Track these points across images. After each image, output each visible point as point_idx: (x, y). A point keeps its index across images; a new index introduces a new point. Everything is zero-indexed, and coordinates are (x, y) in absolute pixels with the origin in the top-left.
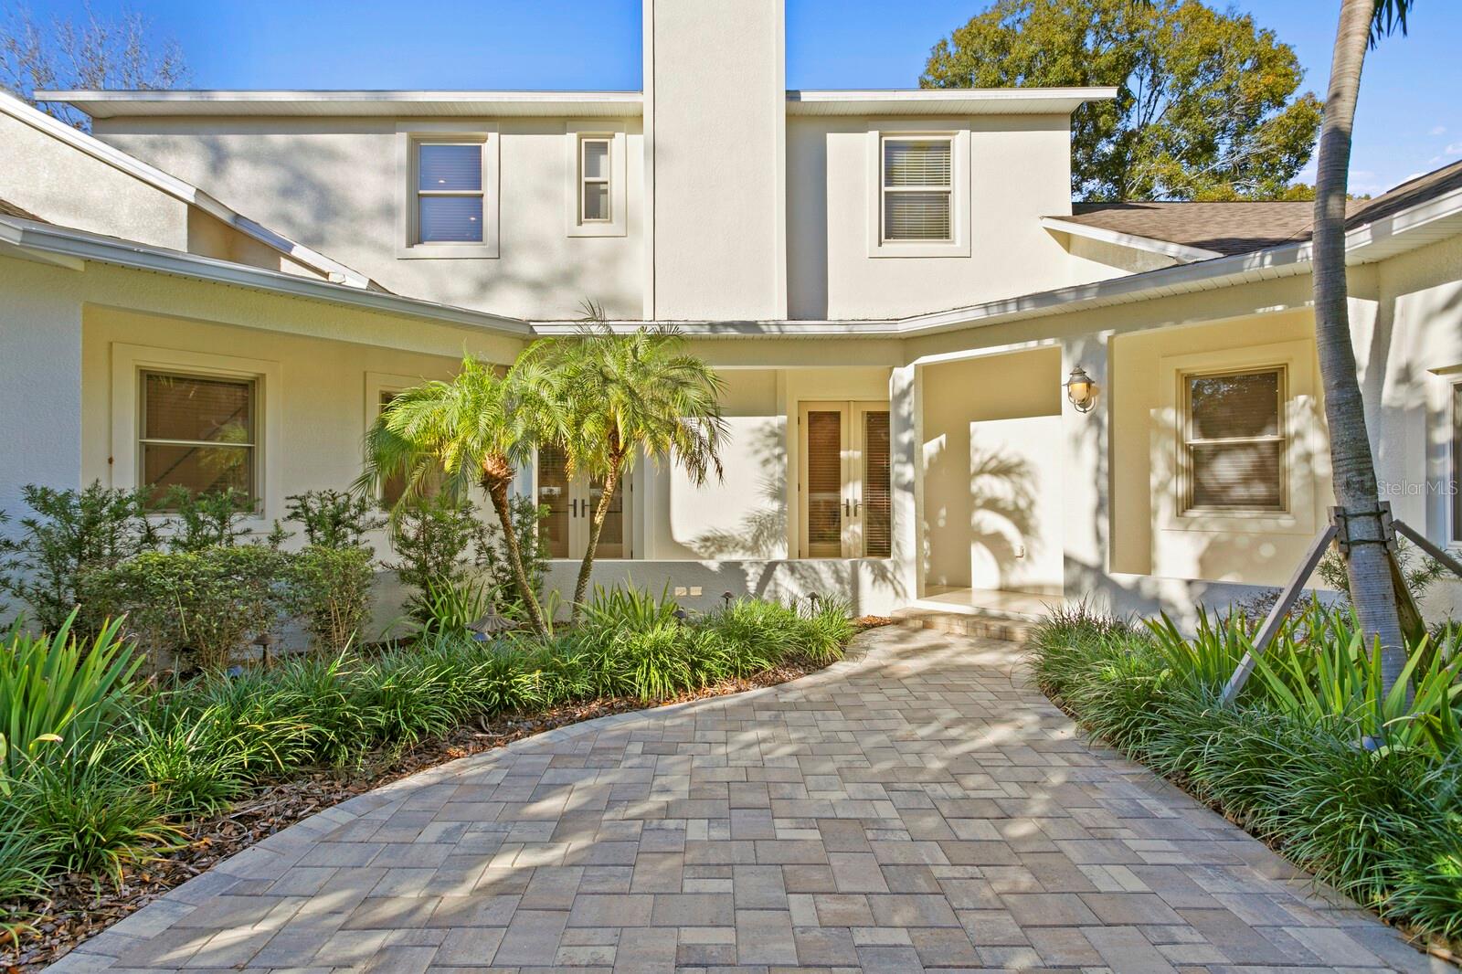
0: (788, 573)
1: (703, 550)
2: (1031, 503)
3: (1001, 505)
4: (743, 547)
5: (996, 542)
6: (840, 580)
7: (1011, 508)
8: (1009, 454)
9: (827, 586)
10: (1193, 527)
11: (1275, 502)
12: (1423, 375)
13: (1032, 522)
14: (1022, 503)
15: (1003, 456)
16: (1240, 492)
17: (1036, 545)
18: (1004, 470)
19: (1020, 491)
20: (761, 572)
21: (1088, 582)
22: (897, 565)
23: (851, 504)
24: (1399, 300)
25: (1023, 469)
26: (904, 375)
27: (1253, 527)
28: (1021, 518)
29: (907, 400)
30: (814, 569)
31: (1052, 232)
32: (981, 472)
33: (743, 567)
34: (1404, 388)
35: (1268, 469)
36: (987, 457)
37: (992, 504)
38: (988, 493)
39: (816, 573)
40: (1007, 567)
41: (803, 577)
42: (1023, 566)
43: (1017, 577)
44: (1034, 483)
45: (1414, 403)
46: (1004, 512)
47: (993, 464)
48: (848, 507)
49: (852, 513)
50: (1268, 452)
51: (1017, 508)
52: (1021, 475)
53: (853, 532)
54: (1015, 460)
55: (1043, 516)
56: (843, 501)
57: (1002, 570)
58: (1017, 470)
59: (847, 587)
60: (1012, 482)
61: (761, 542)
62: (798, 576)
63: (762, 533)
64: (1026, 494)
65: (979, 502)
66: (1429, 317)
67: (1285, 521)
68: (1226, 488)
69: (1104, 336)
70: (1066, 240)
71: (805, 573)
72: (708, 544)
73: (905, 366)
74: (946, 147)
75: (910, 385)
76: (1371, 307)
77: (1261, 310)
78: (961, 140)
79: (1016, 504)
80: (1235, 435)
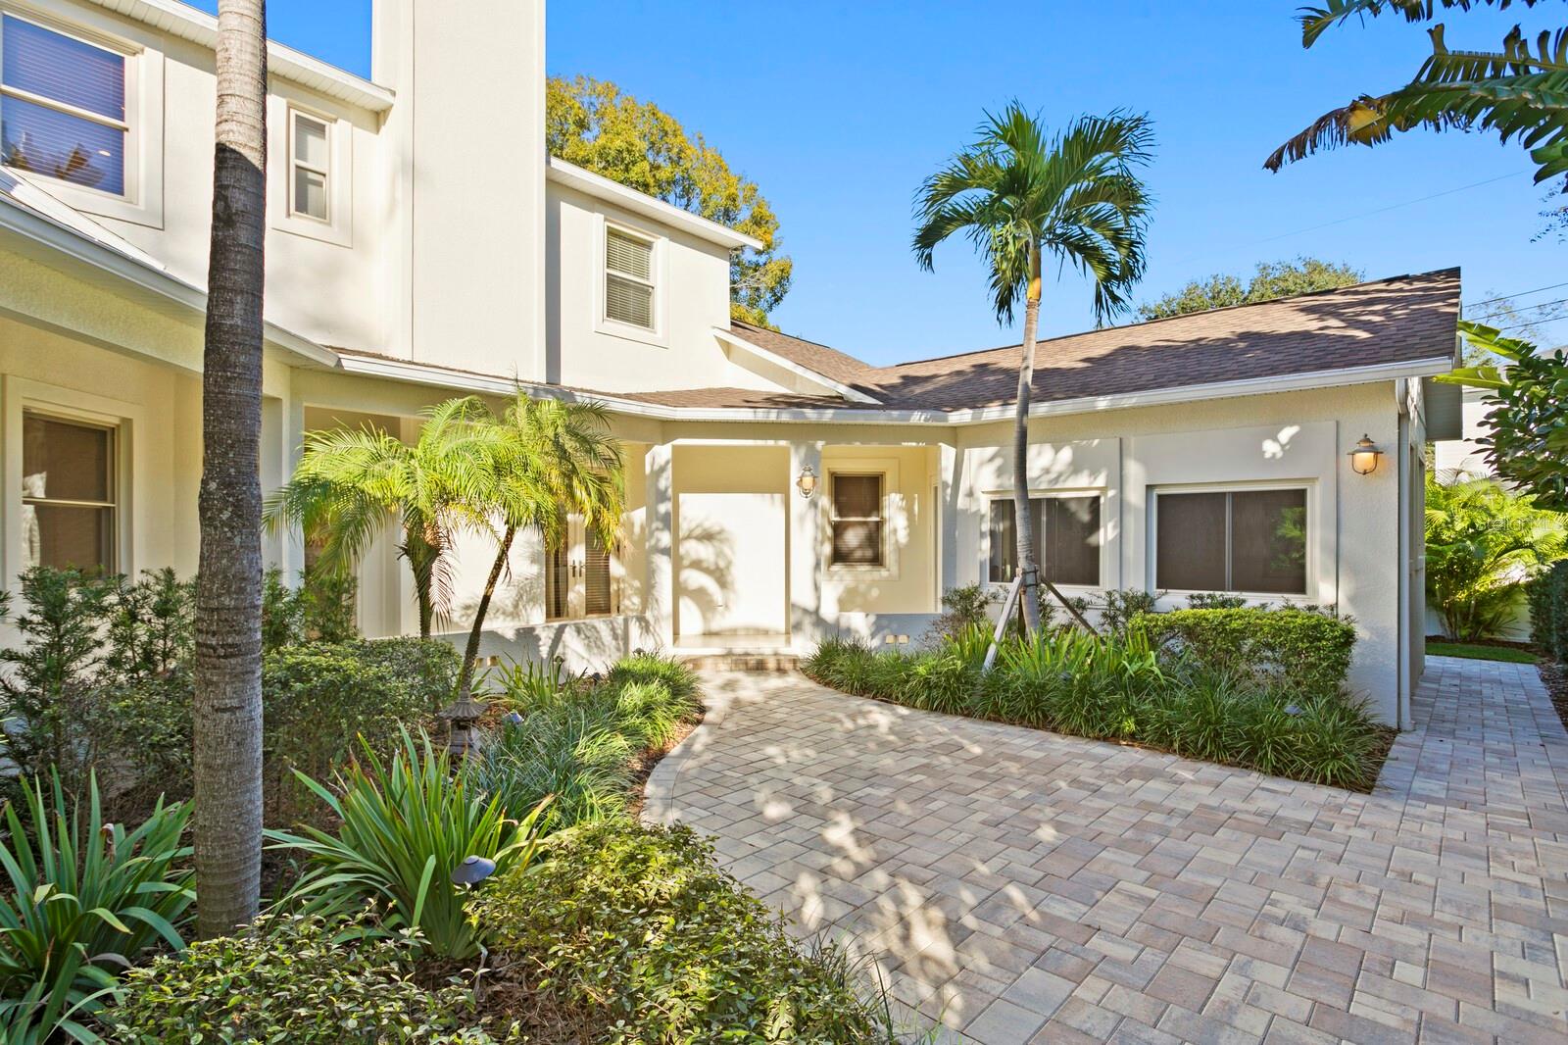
0: (575, 634)
1: (464, 619)
2: (729, 564)
3: (705, 565)
4: (504, 613)
5: (700, 596)
6: (615, 637)
7: (712, 567)
8: (712, 524)
9: (606, 643)
10: (836, 578)
11: (877, 560)
12: (978, 494)
13: (729, 579)
14: (722, 564)
15: (707, 525)
16: (858, 554)
17: (732, 596)
18: (707, 537)
19: (719, 554)
20: (553, 636)
21: (807, 622)
22: (657, 620)
23: (577, 564)
24: (967, 451)
25: (722, 537)
26: (662, 453)
27: (868, 577)
28: (720, 576)
29: (665, 475)
30: (594, 627)
31: (719, 340)
32: (688, 537)
33: (537, 632)
34: (968, 499)
35: (874, 537)
36: (693, 525)
37: (697, 565)
38: (694, 556)
39: (598, 632)
40: (709, 615)
41: (587, 637)
42: (723, 615)
43: (717, 624)
44: (732, 549)
45: (974, 509)
46: (707, 571)
47: (698, 532)
48: (574, 567)
49: (578, 574)
50: (873, 527)
51: (718, 568)
52: (721, 541)
53: (577, 593)
54: (716, 529)
55: (738, 574)
56: (570, 563)
57: (704, 617)
58: (718, 537)
59: (621, 643)
60: (714, 546)
61: (521, 607)
62: (583, 636)
63: (521, 596)
64: (725, 556)
65: (686, 562)
66: (981, 464)
67: (884, 573)
68: (851, 551)
69: (820, 444)
70: (727, 348)
71: (589, 634)
72: (469, 612)
73: (663, 444)
74: (648, 246)
75: (667, 463)
76: (953, 451)
77: (905, 444)
78: (662, 244)
79: (717, 564)
80: (857, 516)
